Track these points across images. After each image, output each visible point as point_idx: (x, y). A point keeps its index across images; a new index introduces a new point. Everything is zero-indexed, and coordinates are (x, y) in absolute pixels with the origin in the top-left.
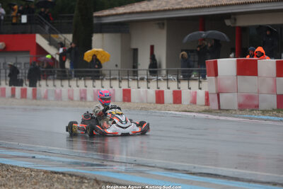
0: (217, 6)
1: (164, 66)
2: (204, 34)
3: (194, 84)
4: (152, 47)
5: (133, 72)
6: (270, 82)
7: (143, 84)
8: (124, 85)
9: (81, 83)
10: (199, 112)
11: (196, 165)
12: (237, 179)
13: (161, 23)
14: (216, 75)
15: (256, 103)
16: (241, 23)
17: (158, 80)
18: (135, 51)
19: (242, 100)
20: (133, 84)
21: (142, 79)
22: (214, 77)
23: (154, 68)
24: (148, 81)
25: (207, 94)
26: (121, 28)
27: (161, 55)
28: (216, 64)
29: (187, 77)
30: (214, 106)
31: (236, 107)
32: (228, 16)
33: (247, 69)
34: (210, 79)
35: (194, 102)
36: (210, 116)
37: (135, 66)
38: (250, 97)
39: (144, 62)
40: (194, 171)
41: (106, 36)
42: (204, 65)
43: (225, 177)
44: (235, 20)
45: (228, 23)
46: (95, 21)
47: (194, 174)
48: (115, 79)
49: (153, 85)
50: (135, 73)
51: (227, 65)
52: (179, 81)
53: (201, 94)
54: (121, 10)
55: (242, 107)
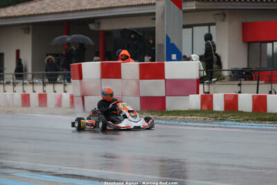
0: (81, 11)
1: (30, 70)
2: (69, 39)
3: (59, 88)
4: (18, 52)
6: (134, 84)
7: (9, 88)
11: (61, 167)
13: (26, 28)
14: (81, 78)
16: (105, 27)
17: (23, 84)
18: (1, 56)
21: (8, 83)
22: (78, 81)
23: (20, 72)
24: (14, 84)
25: (72, 97)
27: (27, 59)
28: (80, 67)
29: (53, 81)
32: (92, 20)
33: (111, 72)
34: (75, 82)
35: (59, 104)
39: (10, 66)
40: (59, 172)
44: (99, 24)
45: (92, 27)
47: (59, 175)
49: (19, 88)
50: (1, 77)
51: (91, 68)
52: (44, 84)
53: (66, 97)
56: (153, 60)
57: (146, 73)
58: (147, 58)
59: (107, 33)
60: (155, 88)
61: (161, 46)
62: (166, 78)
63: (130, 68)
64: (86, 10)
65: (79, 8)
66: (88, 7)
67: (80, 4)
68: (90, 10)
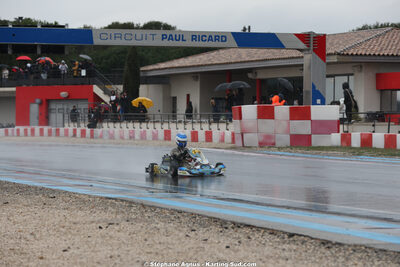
0: (241, 62)
1: (199, 111)
3: (223, 126)
4: (188, 96)
5: (172, 115)
6: (285, 124)
7: (181, 126)
8: (166, 126)
9: (130, 125)
10: (227, 149)
11: (224, 192)
12: (257, 204)
13: (195, 76)
14: (241, 118)
15: (273, 141)
16: (261, 76)
17: (193, 123)
18: (175, 99)
19: (261, 139)
20: (173, 126)
21: (180, 122)
22: (238, 121)
23: (190, 113)
24: (185, 123)
25: (233, 134)
26: (163, 80)
27: (196, 101)
28: (240, 109)
29: (217, 120)
30: (239, 144)
31: (257, 144)
32: (250, 70)
33: (266, 114)
34: (236, 122)
35: (222, 140)
36: (236, 152)
37: (174, 111)
38: (268, 137)
39: (182, 107)
40: (222, 197)
41: (151, 86)
43: (248, 202)
44: (256, 73)
45: (250, 75)
46: (142, 74)
48: (158, 122)
49: (189, 126)
50: (174, 117)
51: (249, 111)
52: (210, 123)
53: (228, 134)
54: (162, 65)
55: (261, 145)
57: (295, 115)
58: (296, 102)
59: (263, 81)
60: (302, 127)
61: (308, 92)
62: (312, 118)
63: (282, 110)
64: (245, 62)
65: (239, 60)
66: (247, 59)
67: (240, 56)
68: (248, 61)
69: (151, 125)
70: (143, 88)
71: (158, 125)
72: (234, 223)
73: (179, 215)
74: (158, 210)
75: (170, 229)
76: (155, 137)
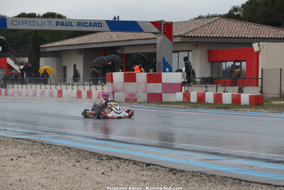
0: (113, 42)
1: (82, 76)
3: (99, 87)
4: (75, 66)
6: (144, 86)
7: (70, 87)
8: (59, 87)
9: (33, 86)
13: (80, 51)
14: (112, 81)
15: (135, 98)
16: (127, 51)
17: (78, 85)
18: (65, 68)
19: (127, 96)
20: (64, 87)
21: (69, 84)
22: (111, 83)
23: (76, 78)
24: (73, 85)
26: (57, 54)
28: (112, 75)
29: (96, 83)
31: (123, 100)
32: (119, 47)
33: (130, 78)
34: (109, 84)
35: (99, 97)
37: (65, 76)
38: (132, 95)
39: (70, 74)
41: (48, 59)
42: (105, 76)
43: (117, 141)
44: (123, 49)
45: (119, 51)
46: (41, 50)
48: (53, 84)
49: (75, 87)
50: (65, 81)
51: (118, 76)
52: (90, 85)
54: (56, 44)
55: (127, 100)
56: (155, 71)
57: (151, 79)
58: (151, 70)
59: (128, 55)
60: (156, 88)
61: (160, 63)
62: (163, 82)
63: (141, 76)
64: (115, 41)
65: (111, 40)
66: (117, 39)
67: (111, 38)
68: (118, 41)
69: (48, 86)
70: (42, 60)
71: (53, 87)
72: (107, 156)
73: (69, 151)
74: (53, 147)
75: (62, 160)
76: (51, 95)
